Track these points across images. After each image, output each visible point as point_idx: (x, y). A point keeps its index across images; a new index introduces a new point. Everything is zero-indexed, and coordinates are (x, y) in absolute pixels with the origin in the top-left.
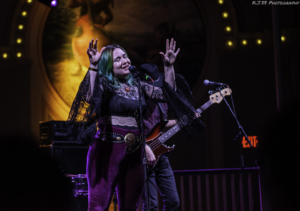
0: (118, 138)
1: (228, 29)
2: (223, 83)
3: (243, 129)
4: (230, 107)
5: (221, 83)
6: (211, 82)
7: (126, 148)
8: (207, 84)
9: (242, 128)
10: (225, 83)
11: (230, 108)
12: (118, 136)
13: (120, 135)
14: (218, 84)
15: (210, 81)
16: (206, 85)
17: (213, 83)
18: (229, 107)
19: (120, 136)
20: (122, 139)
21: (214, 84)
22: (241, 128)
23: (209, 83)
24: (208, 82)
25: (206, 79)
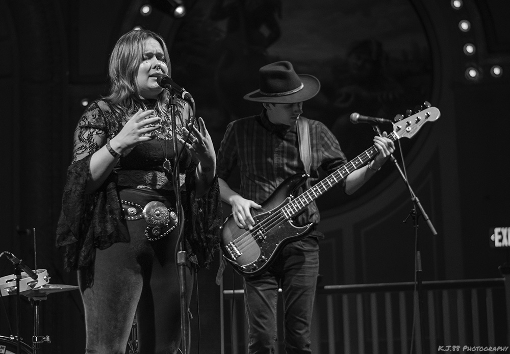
0: (131, 210)
1: (470, 49)
2: (384, 118)
3: (420, 202)
4: (398, 162)
5: (381, 118)
6: (363, 117)
7: (147, 229)
8: (356, 120)
9: (418, 200)
10: (387, 119)
11: (396, 164)
12: (131, 206)
13: (135, 204)
14: (376, 120)
15: (361, 114)
16: (354, 121)
17: (366, 118)
18: (395, 161)
19: (134, 206)
20: (139, 211)
21: (368, 121)
22: (415, 200)
23: (359, 119)
24: (358, 116)
25: (354, 112)
